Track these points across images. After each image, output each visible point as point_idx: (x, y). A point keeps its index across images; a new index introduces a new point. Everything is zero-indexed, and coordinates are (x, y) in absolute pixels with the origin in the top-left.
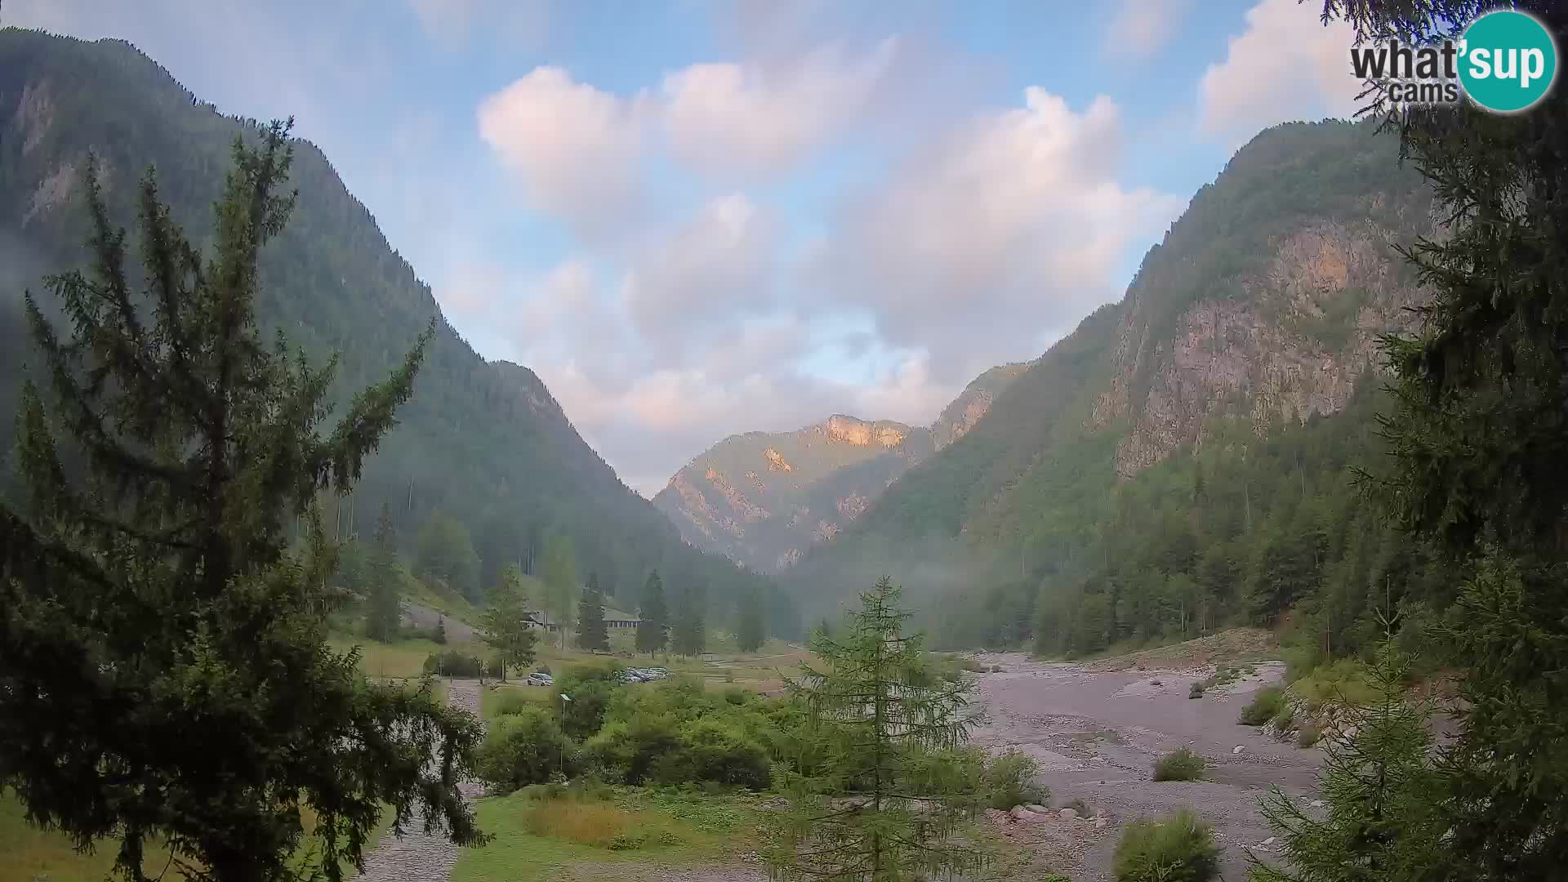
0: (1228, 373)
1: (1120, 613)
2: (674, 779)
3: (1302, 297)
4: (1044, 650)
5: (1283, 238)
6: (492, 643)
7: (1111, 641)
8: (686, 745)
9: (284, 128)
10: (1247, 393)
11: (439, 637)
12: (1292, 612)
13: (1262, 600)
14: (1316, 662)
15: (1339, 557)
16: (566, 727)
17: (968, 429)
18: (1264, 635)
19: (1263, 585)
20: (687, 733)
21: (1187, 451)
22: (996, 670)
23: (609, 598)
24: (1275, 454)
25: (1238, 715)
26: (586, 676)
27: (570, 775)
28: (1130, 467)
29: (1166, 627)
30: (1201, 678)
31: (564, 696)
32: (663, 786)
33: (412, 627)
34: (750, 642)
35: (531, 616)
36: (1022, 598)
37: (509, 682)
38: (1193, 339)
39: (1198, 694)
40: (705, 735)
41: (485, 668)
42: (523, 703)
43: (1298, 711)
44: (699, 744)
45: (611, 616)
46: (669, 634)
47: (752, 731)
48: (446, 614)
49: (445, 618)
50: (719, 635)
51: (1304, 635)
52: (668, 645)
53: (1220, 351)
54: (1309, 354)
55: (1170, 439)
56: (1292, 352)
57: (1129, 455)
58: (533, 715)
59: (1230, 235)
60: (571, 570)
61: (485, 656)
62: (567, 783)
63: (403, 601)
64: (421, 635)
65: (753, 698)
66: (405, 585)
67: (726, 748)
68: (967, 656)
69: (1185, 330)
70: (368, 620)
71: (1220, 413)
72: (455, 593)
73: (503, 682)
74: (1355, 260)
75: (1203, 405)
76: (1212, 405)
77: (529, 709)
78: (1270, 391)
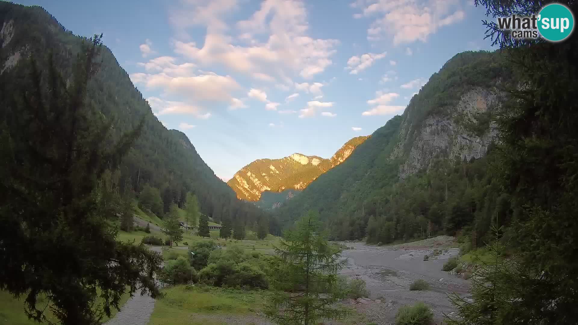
0: (441, 142)
1: (399, 228)
2: (232, 285)
3: (469, 115)
4: (370, 242)
5: (463, 93)
6: (167, 233)
7: (395, 239)
8: (237, 272)
9: (99, 38)
10: (448, 150)
11: (147, 231)
12: (462, 230)
13: (451, 225)
14: (471, 248)
15: (480, 210)
16: (194, 264)
17: (344, 159)
18: (452, 238)
19: (452, 220)
20: (237, 268)
21: (425, 170)
22: (352, 248)
23: (210, 218)
24: (457, 172)
25: (442, 267)
26: (201, 246)
27: (195, 282)
28: (404, 176)
29: (416, 235)
30: (428, 253)
31: (192, 253)
32: (229, 287)
33: (138, 227)
34: (262, 236)
35: (181, 224)
36: (362, 222)
37: (173, 248)
38: (428, 130)
39: (426, 259)
40: (245, 269)
41: (164, 242)
42: (178, 255)
43: (464, 266)
44: (242, 272)
45: (211, 224)
46: (232, 231)
47: (262, 267)
48: (150, 222)
49: (150, 224)
50: (250, 233)
51: (467, 239)
52: (232, 236)
53: (438, 134)
54: (471, 136)
55: (418, 166)
56: (465, 136)
57: (403, 171)
58: (182, 260)
59: (443, 92)
60: (197, 208)
61: (165, 238)
62: (193, 285)
63: (135, 217)
64: (141, 230)
65: (262, 255)
66: (135, 211)
67: (252, 273)
68: (342, 243)
69: (425, 126)
70: (122, 223)
71: (437, 157)
72: (154, 214)
73: (171, 247)
74: (490, 103)
75: (431, 153)
76: (434, 154)
77: (180, 257)
78: (456, 149)
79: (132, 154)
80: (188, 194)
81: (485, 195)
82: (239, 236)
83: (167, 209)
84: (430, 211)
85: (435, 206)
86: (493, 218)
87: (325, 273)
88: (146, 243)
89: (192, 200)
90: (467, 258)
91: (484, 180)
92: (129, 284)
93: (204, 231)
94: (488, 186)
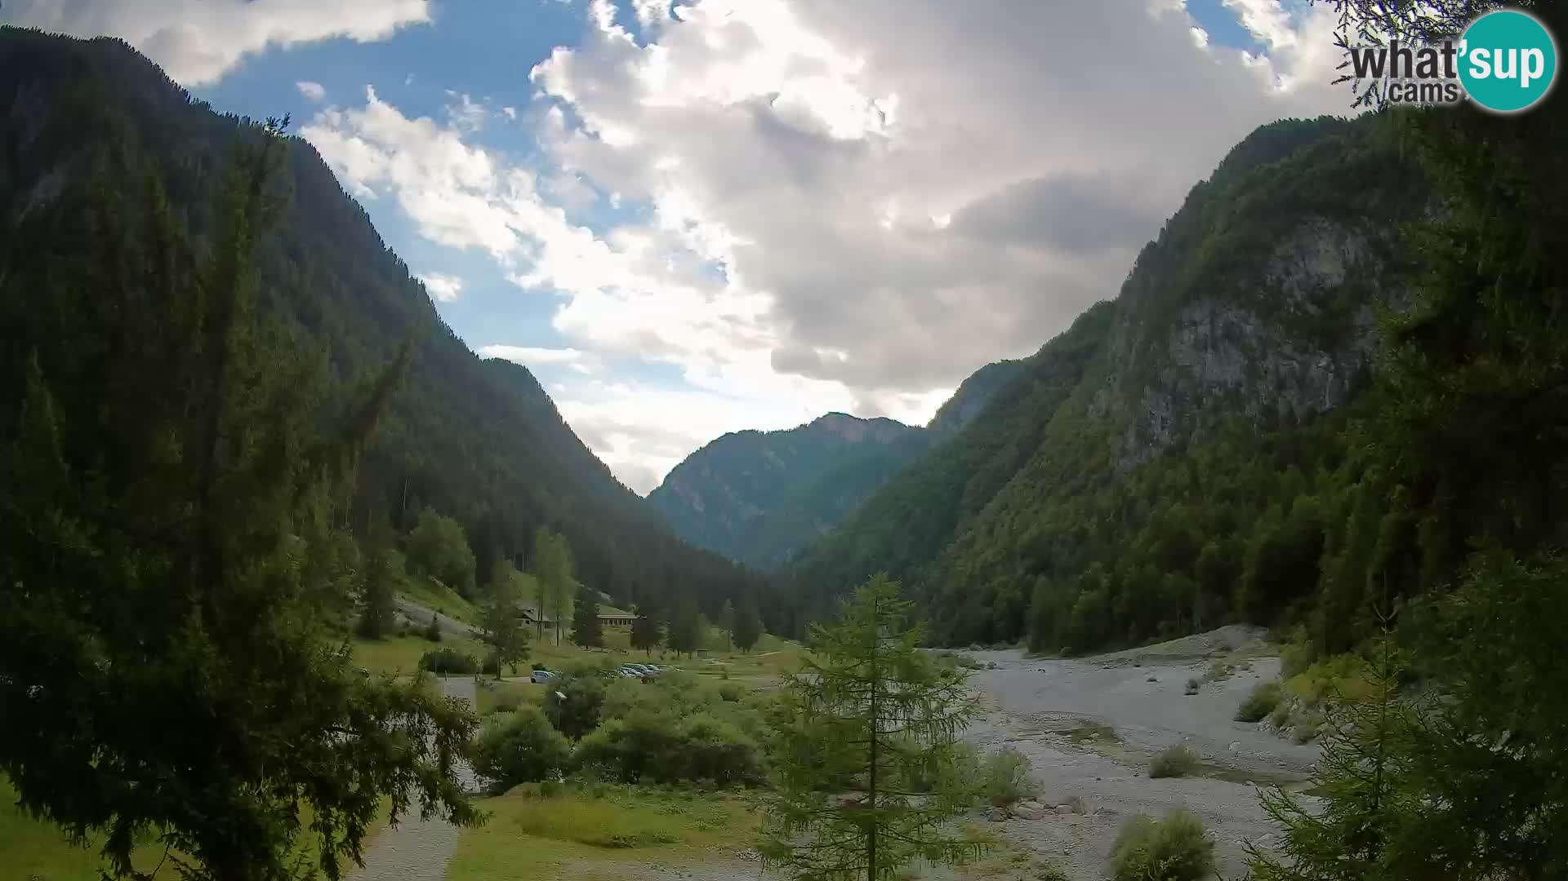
0: (1223, 370)
1: (1117, 608)
2: (668, 776)
3: (1298, 293)
4: (1039, 648)
5: (1278, 235)
6: (487, 641)
7: (1107, 638)
8: (680, 741)
9: (279, 126)
10: (1243, 390)
11: (433, 635)
12: (1289, 607)
13: (1258, 595)
14: (1312, 658)
15: (1335, 551)
16: (562, 723)
17: (964, 426)
19: (1259, 581)
20: (681, 730)
21: (1183, 448)
22: (992, 667)
23: (604, 596)
24: (1271, 450)
25: (1236, 712)
26: (581, 672)
27: (566, 772)
28: (1125, 464)
29: (1162, 626)
30: (1197, 675)
31: (559, 693)
32: (658, 783)
33: (407, 625)
34: (745, 640)
35: (526, 613)
36: (1019, 594)
37: (504, 679)
38: (1188, 336)
39: (1193, 691)
40: (701, 733)
41: (480, 665)
42: (519, 700)
43: (1295, 706)
44: (694, 740)
45: (606, 612)
46: (665, 630)
47: (747, 727)
48: (441, 611)
49: (439, 616)
50: (714, 633)
51: (1300, 631)
52: (663, 642)
53: (1215, 348)
54: (1305, 351)
55: (1165, 437)
56: (1287, 349)
57: (1124, 453)
58: (529, 712)
59: (1225, 232)
60: (566, 568)
61: (480, 654)
62: (562, 781)
63: (398, 599)
64: (415, 633)
65: (748, 694)
66: (399, 582)
67: (720, 744)
68: (961, 653)
69: (1180, 327)
70: (361, 617)
71: (1216, 410)
72: (449, 590)
73: (498, 679)
74: (1351, 257)
75: (1198, 401)
76: (1208, 402)
77: (525, 707)
78: (1265, 387)
79: (387, 427)
80: (543, 531)
81: (1346, 510)
82: (684, 642)
83: (485, 576)
84: (1200, 559)
85: (1211, 546)
86: (1369, 574)
87: (923, 742)
88: (431, 668)
89: (554, 549)
90: (1304, 685)
91: (1345, 470)
92: (387, 788)
93: (587, 632)
94: (1355, 485)
